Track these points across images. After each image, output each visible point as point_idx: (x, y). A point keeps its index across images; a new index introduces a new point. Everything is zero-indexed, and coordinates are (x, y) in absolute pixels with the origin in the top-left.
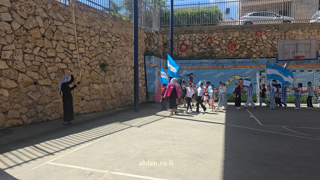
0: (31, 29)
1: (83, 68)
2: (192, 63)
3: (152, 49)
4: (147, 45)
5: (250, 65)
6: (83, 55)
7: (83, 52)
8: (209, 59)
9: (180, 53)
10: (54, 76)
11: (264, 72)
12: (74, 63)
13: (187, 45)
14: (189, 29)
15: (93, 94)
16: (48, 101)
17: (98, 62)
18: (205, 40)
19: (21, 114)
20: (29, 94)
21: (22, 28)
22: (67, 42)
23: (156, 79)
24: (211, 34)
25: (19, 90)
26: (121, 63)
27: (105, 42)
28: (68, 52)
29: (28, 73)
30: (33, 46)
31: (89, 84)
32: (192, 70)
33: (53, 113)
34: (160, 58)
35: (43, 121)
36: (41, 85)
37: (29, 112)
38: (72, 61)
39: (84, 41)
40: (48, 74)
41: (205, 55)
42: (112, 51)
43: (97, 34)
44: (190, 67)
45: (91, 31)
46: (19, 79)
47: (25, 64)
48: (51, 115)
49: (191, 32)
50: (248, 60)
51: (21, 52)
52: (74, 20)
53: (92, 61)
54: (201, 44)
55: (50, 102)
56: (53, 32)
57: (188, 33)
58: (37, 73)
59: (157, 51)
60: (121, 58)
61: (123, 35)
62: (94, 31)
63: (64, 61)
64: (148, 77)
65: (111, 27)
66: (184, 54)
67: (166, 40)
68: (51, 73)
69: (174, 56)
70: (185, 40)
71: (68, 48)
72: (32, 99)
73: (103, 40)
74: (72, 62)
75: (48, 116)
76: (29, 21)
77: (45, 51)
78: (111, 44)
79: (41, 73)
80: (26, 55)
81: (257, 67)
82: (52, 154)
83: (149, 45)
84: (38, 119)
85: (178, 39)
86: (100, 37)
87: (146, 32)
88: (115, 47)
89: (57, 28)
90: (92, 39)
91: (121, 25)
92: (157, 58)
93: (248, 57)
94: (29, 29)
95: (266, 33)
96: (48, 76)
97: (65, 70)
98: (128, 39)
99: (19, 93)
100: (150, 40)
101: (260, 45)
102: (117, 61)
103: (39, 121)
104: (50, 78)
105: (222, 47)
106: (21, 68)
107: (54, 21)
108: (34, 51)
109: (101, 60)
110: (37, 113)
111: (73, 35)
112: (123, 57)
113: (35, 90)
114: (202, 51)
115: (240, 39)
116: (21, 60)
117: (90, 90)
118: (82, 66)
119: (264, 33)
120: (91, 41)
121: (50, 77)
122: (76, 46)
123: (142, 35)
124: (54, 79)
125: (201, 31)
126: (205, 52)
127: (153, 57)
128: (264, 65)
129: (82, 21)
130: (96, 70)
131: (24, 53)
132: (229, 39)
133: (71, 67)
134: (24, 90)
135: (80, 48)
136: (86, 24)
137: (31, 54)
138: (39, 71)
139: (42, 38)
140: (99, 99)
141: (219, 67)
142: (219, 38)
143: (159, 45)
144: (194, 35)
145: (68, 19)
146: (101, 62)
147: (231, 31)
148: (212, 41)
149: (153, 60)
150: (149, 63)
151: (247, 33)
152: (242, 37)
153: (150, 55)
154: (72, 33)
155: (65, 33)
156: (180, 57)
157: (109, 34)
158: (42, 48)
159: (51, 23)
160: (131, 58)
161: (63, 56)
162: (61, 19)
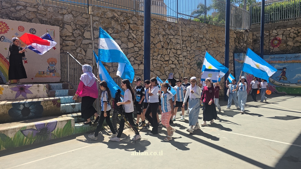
1: (186, 67)
2: (285, 58)
3: (242, 46)
4: (237, 44)
6: (186, 57)
7: (185, 55)
9: (271, 48)
12: (180, 64)
13: (279, 40)
14: (283, 24)
21: (152, 44)
23: (245, 74)
27: (201, 46)
28: (176, 56)
29: (155, 72)
30: (157, 54)
32: (285, 65)
38: (178, 62)
39: (187, 47)
40: (165, 72)
43: (195, 41)
44: (283, 61)
45: (191, 39)
47: (153, 66)
49: (285, 27)
51: (152, 59)
52: (181, 33)
53: (191, 61)
54: (296, 38)
57: (281, 28)
59: (246, 48)
61: (216, 38)
62: (194, 38)
63: (174, 63)
64: (236, 72)
65: (206, 33)
66: (276, 49)
67: (257, 36)
68: (166, 71)
69: (264, 51)
70: (278, 35)
71: (176, 53)
73: (199, 44)
76: (156, 39)
77: (164, 57)
78: (205, 47)
80: (154, 60)
83: (239, 43)
85: (270, 34)
86: (198, 42)
87: (236, 32)
88: (208, 49)
89: (170, 40)
90: (192, 44)
91: (214, 30)
94: (155, 43)
96: (165, 73)
97: (175, 69)
98: (219, 41)
100: (239, 39)
106: (151, 69)
107: (169, 36)
108: (158, 57)
109: (198, 60)
116: (152, 64)
118: (185, 65)
120: (191, 46)
122: (181, 52)
123: (232, 36)
125: (297, 25)
127: (242, 54)
129: (185, 32)
130: (194, 68)
133: (178, 67)
135: (184, 53)
136: (188, 34)
137: (156, 59)
138: (160, 70)
139: (162, 48)
143: (249, 42)
144: (289, 29)
145: (177, 32)
146: (197, 62)
149: (242, 57)
150: (238, 59)
153: (239, 53)
154: (179, 43)
155: (175, 43)
156: (271, 51)
157: (205, 39)
158: (162, 55)
159: (167, 38)
160: (222, 57)
161: (173, 59)
162: (173, 33)
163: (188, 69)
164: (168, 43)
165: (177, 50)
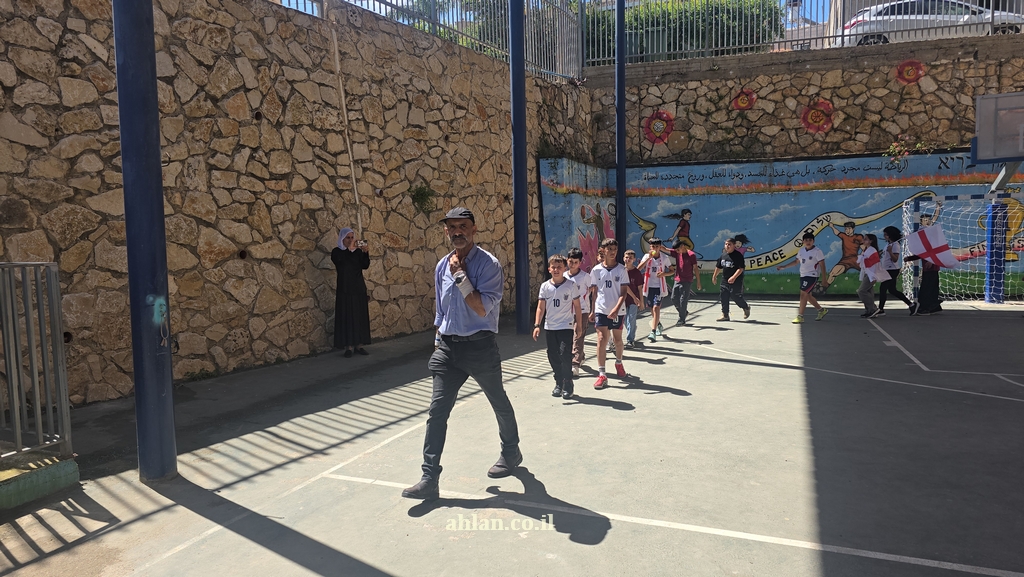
0: (225, 96)
1: (367, 206)
2: (686, 178)
3: (560, 135)
4: (545, 125)
5: (881, 179)
6: (365, 165)
7: (364, 158)
8: (742, 162)
9: (647, 144)
10: (290, 232)
11: (930, 199)
12: (341, 192)
13: (668, 121)
14: (675, 67)
15: (396, 282)
16: (278, 306)
17: (406, 184)
18: (727, 100)
19: (211, 343)
20: (229, 285)
21: (202, 94)
22: (319, 130)
23: (575, 233)
24: (748, 80)
25: (201, 274)
26: (470, 186)
27: (423, 125)
28: (325, 159)
29: (223, 225)
30: (232, 147)
31: (385, 252)
32: (687, 200)
33: (292, 339)
34: (586, 163)
35: (266, 362)
36: (257, 260)
37: (229, 338)
38: (335, 184)
39: (367, 124)
40: (274, 225)
41: (728, 149)
42: (444, 151)
43: (400, 101)
44: (681, 189)
45: (384, 92)
46: (201, 245)
47: (214, 199)
48: (286, 345)
49: (683, 77)
50: (873, 162)
51: (203, 166)
52: (338, 62)
53: (389, 183)
54: (714, 116)
55: (284, 307)
56: (282, 102)
57: (672, 81)
58: (245, 226)
59: (574, 142)
60: (470, 170)
61: (475, 99)
62: (393, 90)
63: (314, 187)
64: (548, 226)
65: (440, 76)
66: (661, 150)
67: (603, 105)
68: (282, 224)
69: (628, 154)
70: (664, 103)
71: (324, 146)
72: (237, 301)
73: (417, 117)
74: (337, 189)
75: (280, 348)
76: (219, 74)
77: (265, 160)
79: (256, 223)
80: (216, 173)
81: (902, 182)
82: (321, 452)
83: (551, 124)
84: (253, 358)
85: (641, 100)
86: (410, 107)
87: (540, 82)
88: (452, 137)
89: (293, 88)
90: (389, 115)
91: (467, 67)
92: (576, 166)
93: (874, 151)
94: (219, 96)
95: (934, 71)
96: (274, 232)
97: (319, 212)
98: (490, 111)
99: (201, 283)
100: (551, 109)
101: (915, 109)
102: (460, 179)
103: (257, 363)
104: (280, 239)
105: (785, 122)
106: (204, 211)
107: (283, 67)
108: (236, 160)
109: (415, 180)
110: (252, 340)
111: (335, 108)
112: (475, 169)
113: (241, 274)
114: (720, 135)
115: (845, 92)
116: (204, 189)
117: (386, 270)
118: (364, 199)
119: (926, 69)
120: (386, 122)
121: (281, 235)
122: (345, 141)
123: (529, 94)
124: (291, 241)
125: (714, 73)
126: (729, 141)
127: (565, 161)
128: (927, 176)
129: (358, 62)
130: (401, 211)
131: (211, 168)
132: (810, 94)
133: (335, 204)
134: (214, 274)
135: (355, 145)
136: (371, 71)
137: (227, 169)
138: (250, 218)
139: (255, 121)
140: (412, 297)
141: (775, 187)
142: (774, 91)
143: (581, 122)
144: (693, 85)
145: (322, 58)
146: (414, 186)
147: (814, 67)
148: (751, 102)
149: (565, 172)
150: (552, 181)
151: (870, 71)
152: (852, 87)
153: (556, 157)
154: (334, 101)
155: (315, 102)
156: (646, 157)
157: (435, 99)
158: (255, 150)
159: (277, 76)
160: (499, 170)
161: (311, 172)
162: (301, 59)
163: (376, 215)
164: (281, 98)
165: (325, 131)
